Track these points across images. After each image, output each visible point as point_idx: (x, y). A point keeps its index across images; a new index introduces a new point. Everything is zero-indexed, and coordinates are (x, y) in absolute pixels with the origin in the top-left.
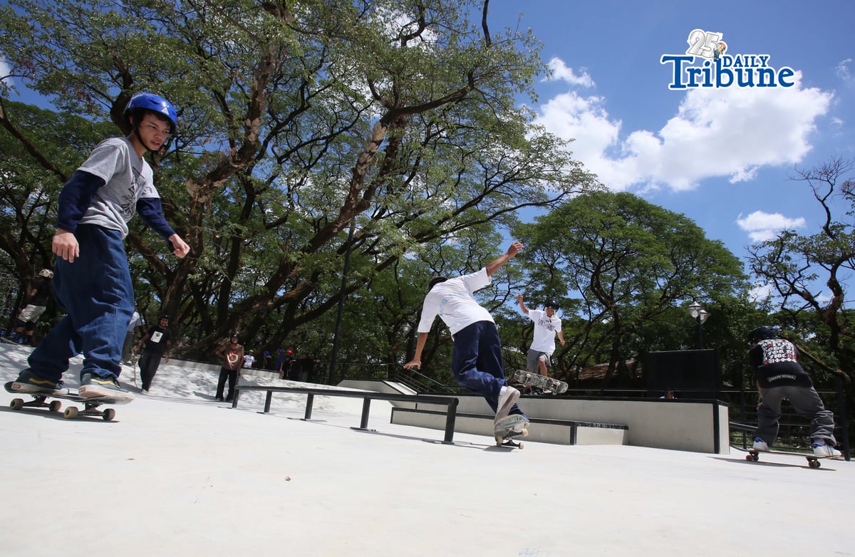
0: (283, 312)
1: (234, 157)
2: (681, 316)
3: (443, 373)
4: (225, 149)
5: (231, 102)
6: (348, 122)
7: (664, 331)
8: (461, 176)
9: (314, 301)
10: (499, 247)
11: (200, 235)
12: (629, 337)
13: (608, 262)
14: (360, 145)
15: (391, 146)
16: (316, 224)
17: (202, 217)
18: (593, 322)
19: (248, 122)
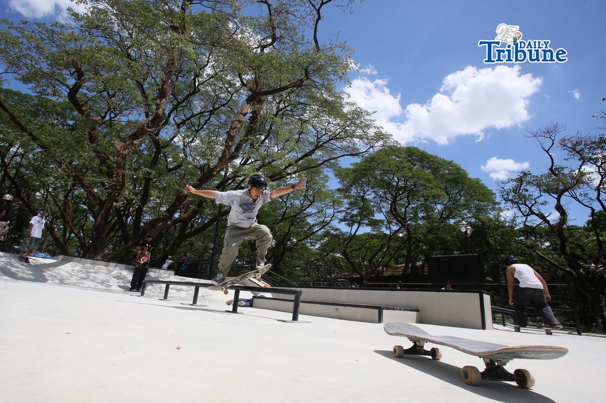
0: (178, 228)
1: (148, 124)
2: (453, 231)
3: (288, 271)
4: (142, 119)
5: (148, 88)
6: (224, 101)
7: (443, 242)
8: (301, 136)
9: (199, 221)
10: (327, 184)
11: (123, 175)
12: (418, 246)
13: (402, 194)
14: (232, 116)
15: (253, 116)
16: (202, 168)
17: (124, 164)
18: (392, 235)
19: (158, 101)
